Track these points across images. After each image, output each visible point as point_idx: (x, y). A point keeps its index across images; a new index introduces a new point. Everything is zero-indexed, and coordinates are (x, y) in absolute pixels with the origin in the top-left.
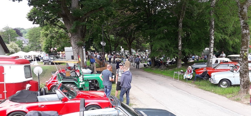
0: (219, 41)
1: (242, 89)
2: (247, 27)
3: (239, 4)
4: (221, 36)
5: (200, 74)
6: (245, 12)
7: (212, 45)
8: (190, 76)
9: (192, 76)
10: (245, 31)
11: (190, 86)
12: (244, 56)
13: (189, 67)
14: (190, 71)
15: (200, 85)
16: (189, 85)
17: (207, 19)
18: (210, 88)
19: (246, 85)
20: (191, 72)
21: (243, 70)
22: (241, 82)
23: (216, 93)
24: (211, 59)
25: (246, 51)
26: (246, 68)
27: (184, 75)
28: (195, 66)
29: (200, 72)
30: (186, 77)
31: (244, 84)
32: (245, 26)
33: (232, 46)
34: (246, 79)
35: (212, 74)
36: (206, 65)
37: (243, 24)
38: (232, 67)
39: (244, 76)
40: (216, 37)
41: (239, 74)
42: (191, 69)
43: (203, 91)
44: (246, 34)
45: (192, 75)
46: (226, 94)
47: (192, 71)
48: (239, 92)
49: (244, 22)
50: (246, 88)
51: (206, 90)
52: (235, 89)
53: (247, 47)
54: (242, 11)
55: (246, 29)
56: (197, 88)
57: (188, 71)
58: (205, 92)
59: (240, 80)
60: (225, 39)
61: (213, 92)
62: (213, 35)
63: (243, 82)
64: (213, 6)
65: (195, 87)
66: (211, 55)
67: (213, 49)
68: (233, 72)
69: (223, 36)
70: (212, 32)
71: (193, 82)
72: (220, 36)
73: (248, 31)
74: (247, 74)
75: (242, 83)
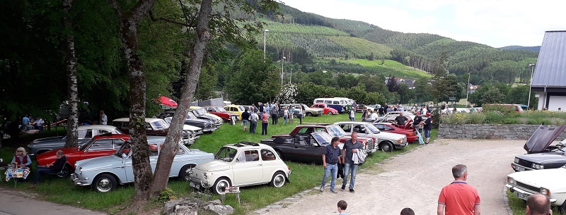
0: (92, 87)
1: (139, 192)
2: (140, 64)
3: (120, 14)
4: (95, 77)
5: (48, 166)
6: (133, 33)
7: (74, 97)
8: (21, 173)
9: (27, 172)
10: (135, 73)
11: (22, 199)
12: (138, 124)
13: (19, 149)
14: (21, 159)
15: (48, 193)
16: (21, 195)
17: (54, 36)
18: (74, 195)
19: (146, 183)
20: (25, 161)
21: (138, 153)
22: (135, 178)
23: (86, 207)
24: (74, 129)
25: (140, 114)
26: (143, 149)
27: (6, 170)
28: (38, 145)
29: (49, 161)
30: (13, 174)
31: (143, 181)
32: (135, 63)
33: (121, 99)
34: (144, 171)
35: (77, 164)
36: (64, 141)
37: (131, 57)
38: (120, 144)
39: (141, 164)
40: (84, 77)
41: (130, 162)
42: (25, 153)
43: (55, 206)
44: (137, 78)
45: (28, 169)
46: (107, 206)
47: (29, 159)
48: (134, 200)
49: (132, 53)
50: (146, 190)
51: (64, 204)
52: (126, 194)
53: (142, 105)
54: (126, 29)
55: (138, 69)
56: (42, 200)
57: (18, 160)
58: (60, 207)
59: (134, 173)
60: (104, 84)
61: (80, 206)
62: (74, 74)
63: (140, 177)
64: (68, 6)
65: (37, 199)
66: (73, 120)
67: (76, 104)
68: (121, 157)
69: (100, 76)
70: (72, 67)
71: (32, 186)
72: (93, 77)
73: (141, 73)
74: (147, 161)
75: (138, 179)
